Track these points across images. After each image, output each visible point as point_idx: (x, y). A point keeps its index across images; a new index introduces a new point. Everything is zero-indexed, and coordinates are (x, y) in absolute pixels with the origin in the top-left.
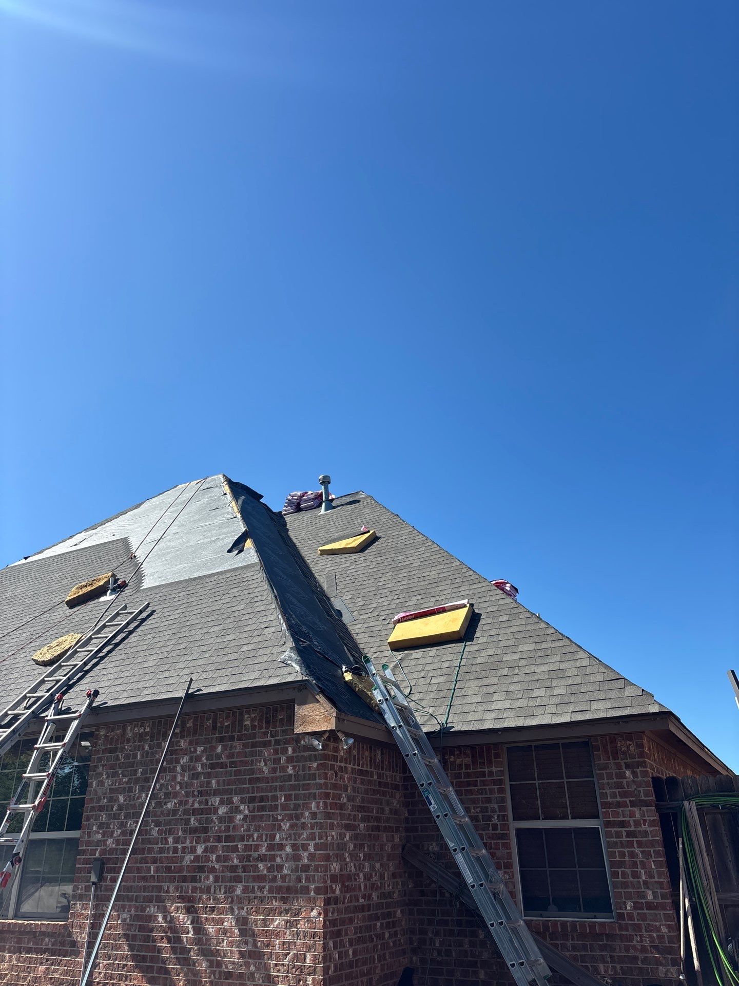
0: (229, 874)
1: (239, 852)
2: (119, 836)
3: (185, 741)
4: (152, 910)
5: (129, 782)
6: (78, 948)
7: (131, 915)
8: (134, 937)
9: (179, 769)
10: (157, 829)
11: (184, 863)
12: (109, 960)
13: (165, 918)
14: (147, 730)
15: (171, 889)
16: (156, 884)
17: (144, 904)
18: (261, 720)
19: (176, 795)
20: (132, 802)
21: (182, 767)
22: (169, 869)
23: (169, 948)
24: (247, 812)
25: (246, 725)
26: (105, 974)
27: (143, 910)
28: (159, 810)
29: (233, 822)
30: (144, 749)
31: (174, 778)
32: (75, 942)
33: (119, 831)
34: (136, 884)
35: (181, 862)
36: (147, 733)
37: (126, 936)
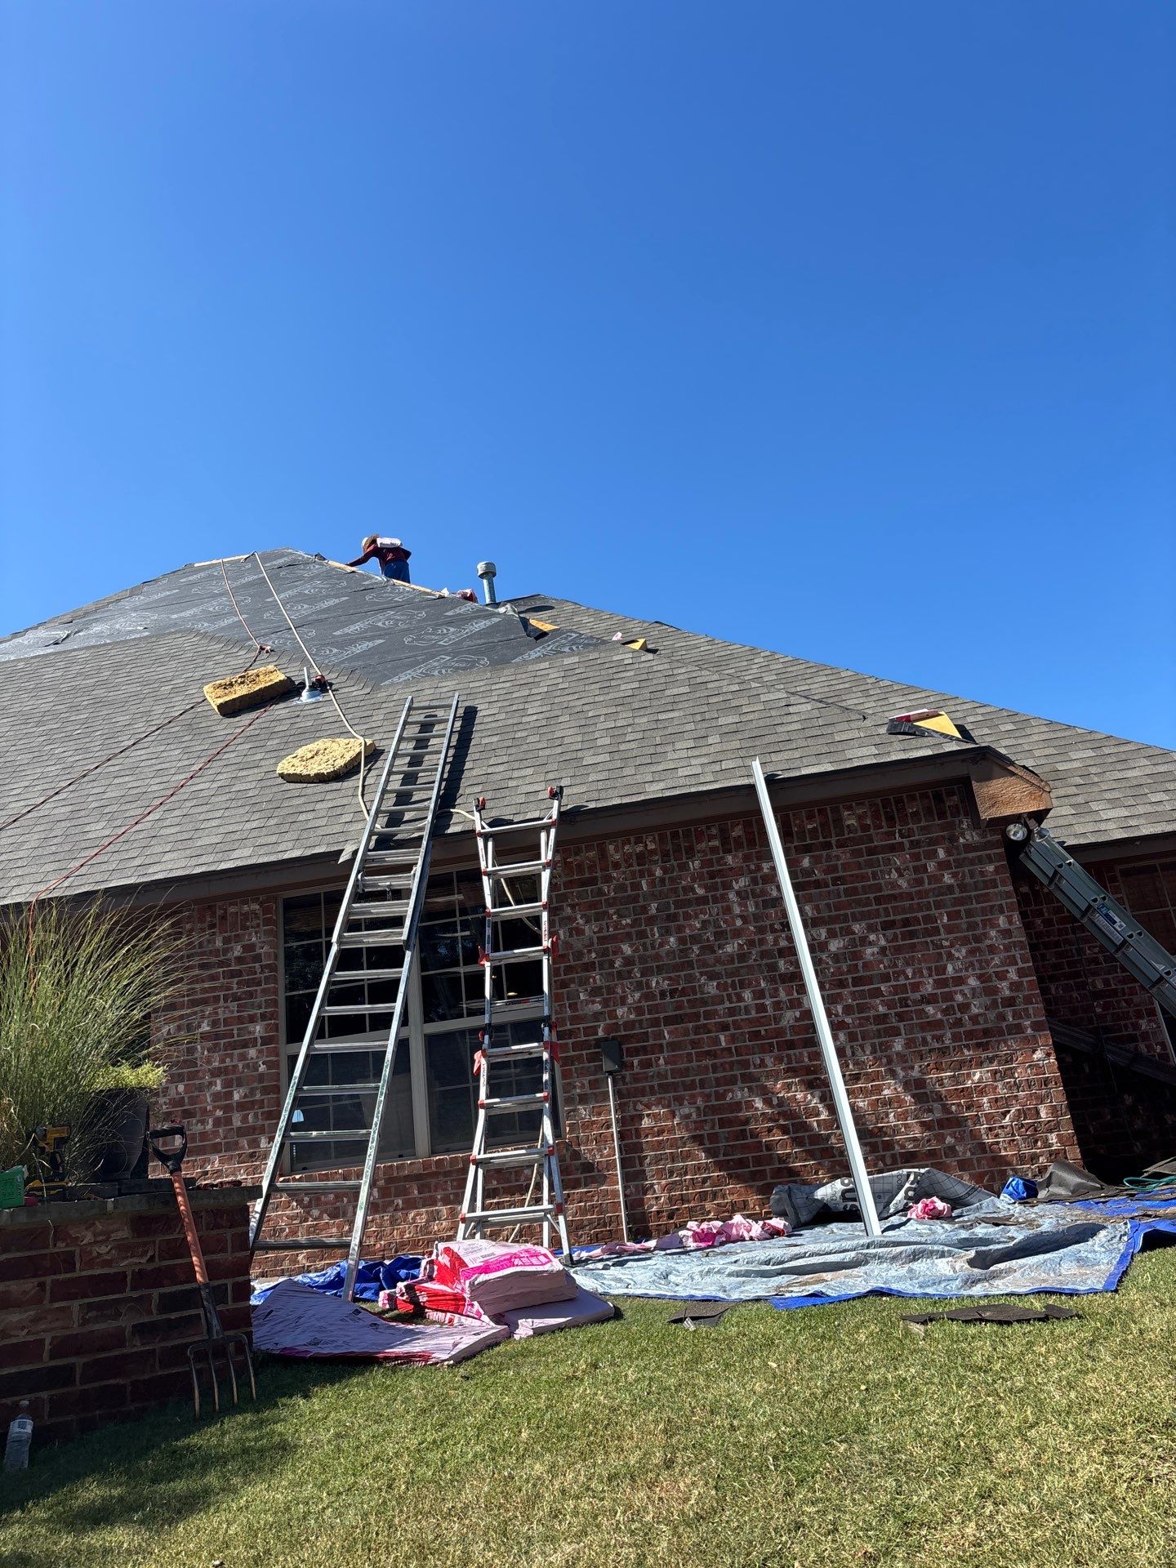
0: (875, 1028)
1: (883, 996)
2: (639, 1001)
3: (734, 857)
4: (739, 1094)
5: (635, 923)
6: (599, 1171)
7: (698, 1108)
8: (713, 1138)
9: (732, 896)
10: (715, 984)
11: (784, 1023)
12: (671, 1176)
13: (768, 1102)
14: (651, 846)
15: (769, 1061)
16: (735, 1058)
17: (721, 1089)
18: (876, 816)
19: (737, 934)
20: (650, 952)
21: (738, 893)
22: (756, 1035)
23: (789, 1141)
24: (883, 942)
25: (848, 826)
26: (670, 1198)
27: (723, 1096)
28: (710, 958)
29: (861, 958)
30: (654, 875)
31: (728, 910)
32: (592, 1165)
33: (637, 995)
34: (695, 1064)
35: (776, 1023)
36: (652, 852)
37: (698, 1139)
